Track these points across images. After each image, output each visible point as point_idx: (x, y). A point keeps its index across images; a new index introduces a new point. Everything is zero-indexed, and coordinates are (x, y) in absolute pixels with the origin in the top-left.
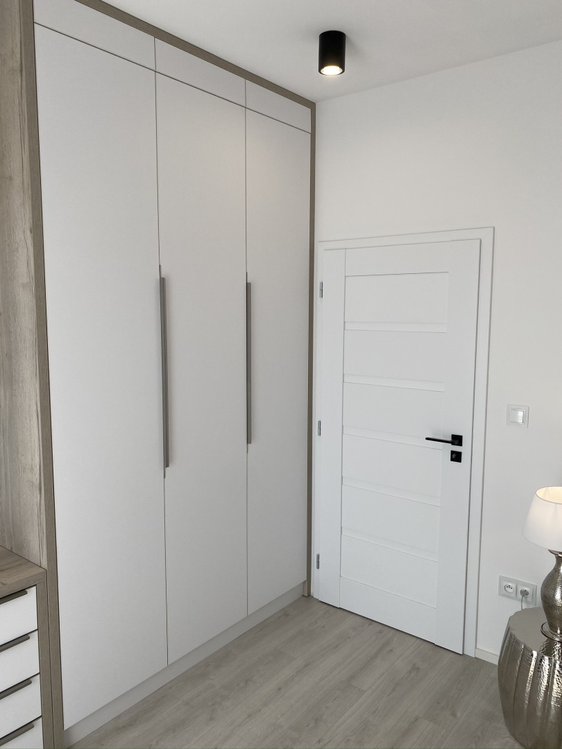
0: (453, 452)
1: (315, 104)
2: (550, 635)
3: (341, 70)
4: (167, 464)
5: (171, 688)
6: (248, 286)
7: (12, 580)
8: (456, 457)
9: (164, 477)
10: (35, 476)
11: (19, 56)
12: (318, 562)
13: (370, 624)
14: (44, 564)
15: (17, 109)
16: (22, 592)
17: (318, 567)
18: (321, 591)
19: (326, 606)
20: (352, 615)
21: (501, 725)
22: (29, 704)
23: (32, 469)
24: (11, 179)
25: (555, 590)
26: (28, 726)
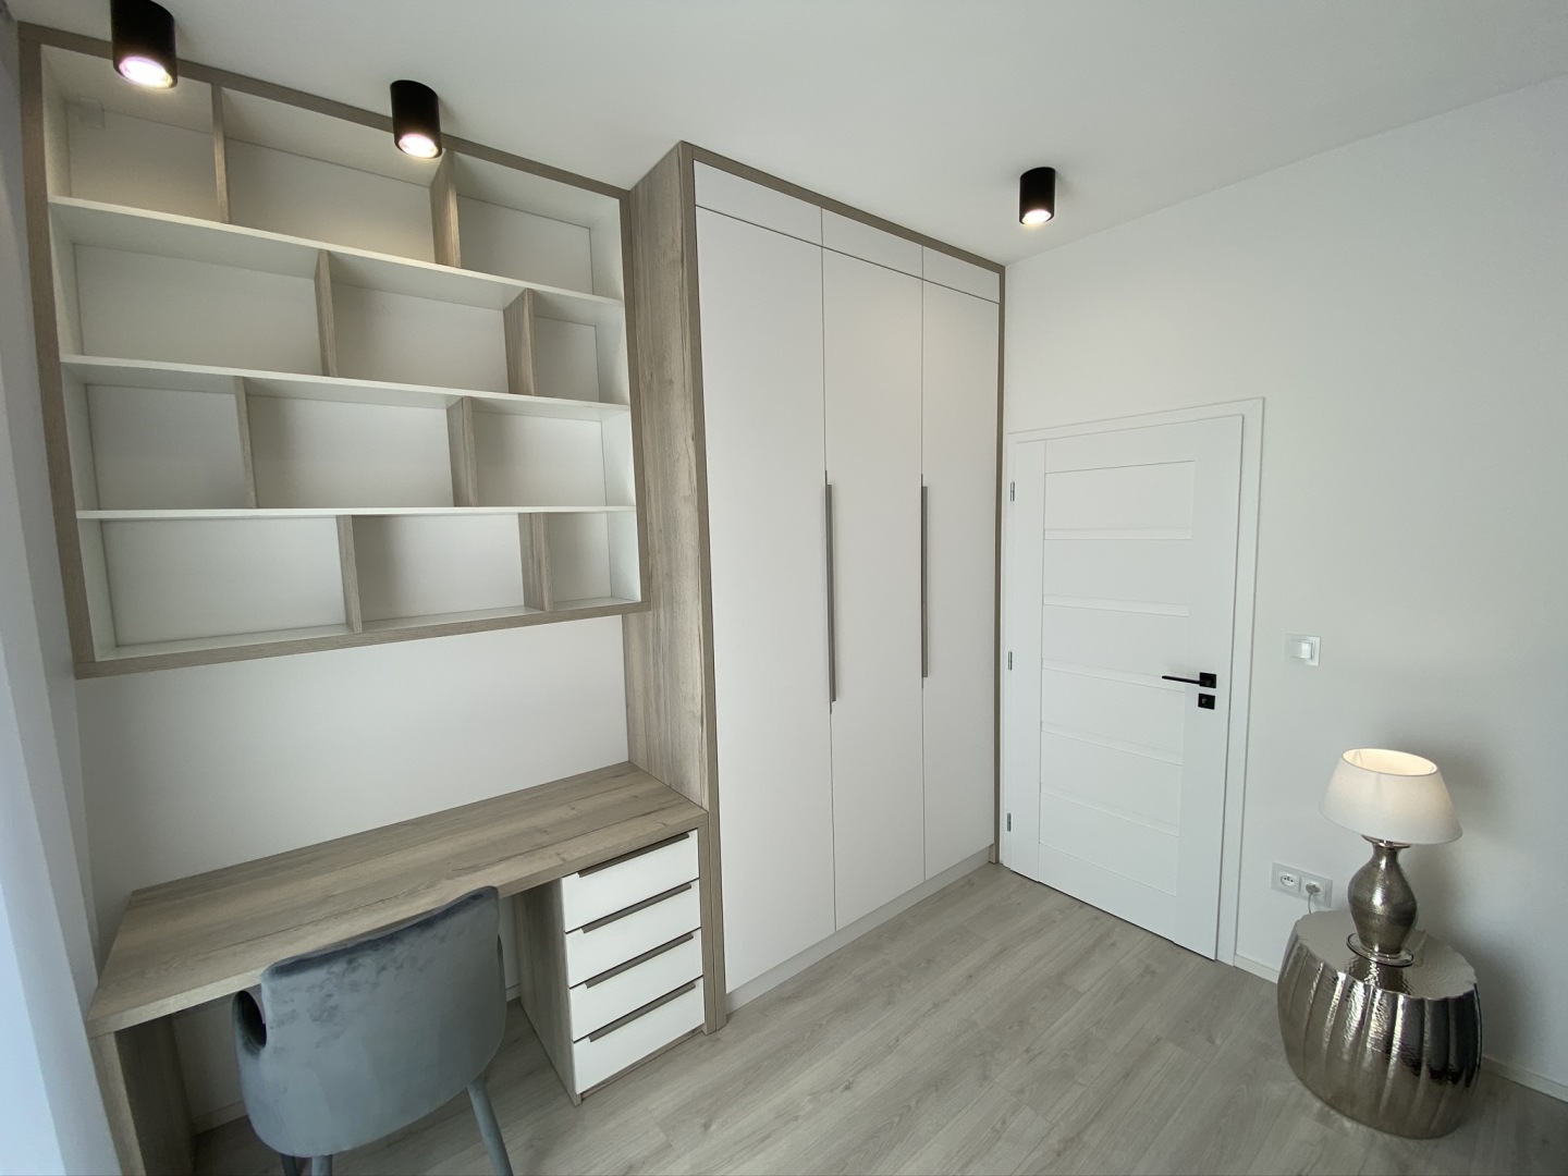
0: (1201, 696)
1: (1004, 267)
2: (1364, 953)
3: (1050, 215)
4: (833, 698)
5: (839, 958)
6: (924, 490)
7: (674, 821)
8: (1207, 702)
9: (831, 713)
10: (696, 705)
11: (679, 244)
12: (1009, 823)
13: (1081, 907)
14: (706, 805)
15: (677, 304)
16: (683, 835)
17: (1009, 829)
18: (1011, 858)
19: (1020, 878)
20: (1057, 893)
21: (1281, 1063)
22: (688, 962)
23: (693, 699)
24: (671, 382)
25: (1372, 892)
26: (688, 987)
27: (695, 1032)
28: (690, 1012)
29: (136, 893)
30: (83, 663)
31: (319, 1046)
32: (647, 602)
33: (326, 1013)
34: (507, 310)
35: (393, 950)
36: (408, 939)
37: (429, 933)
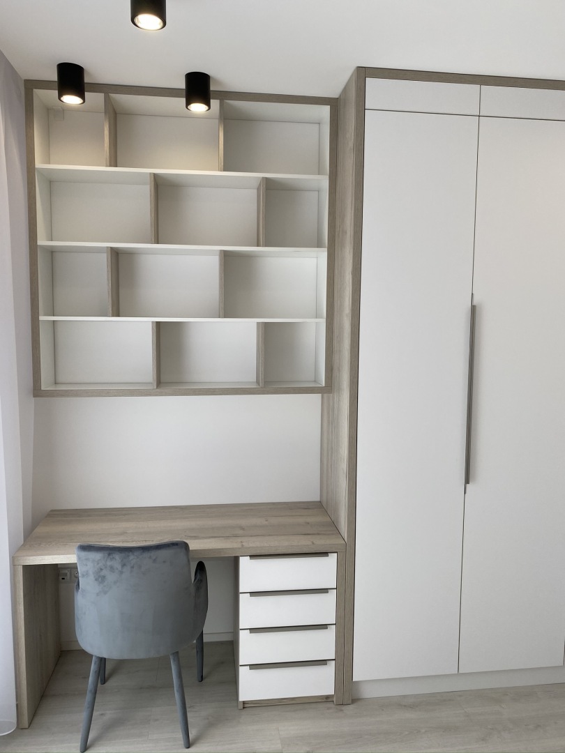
4: (467, 482)
7: (320, 543)
9: (465, 493)
22: (324, 645)
27: (328, 699)
28: (322, 682)
29: (52, 511)
30: (37, 391)
31: (98, 594)
32: (329, 388)
33: (100, 579)
34: (258, 189)
35: (129, 556)
36: (137, 553)
37: (146, 555)
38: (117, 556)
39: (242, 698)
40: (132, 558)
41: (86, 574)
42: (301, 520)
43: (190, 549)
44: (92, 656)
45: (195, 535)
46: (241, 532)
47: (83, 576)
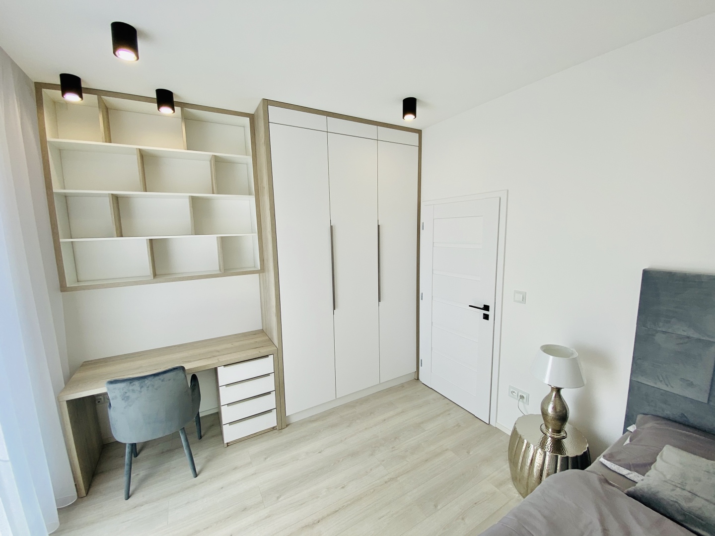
0: (484, 314)
1: (421, 132)
3: (415, 117)
4: (334, 309)
5: (337, 409)
6: (379, 226)
7: (264, 351)
8: (486, 317)
9: (334, 315)
10: (274, 309)
12: (422, 363)
14: (277, 346)
16: (267, 356)
17: (422, 366)
18: (423, 378)
19: (426, 386)
20: (436, 393)
22: (270, 402)
26: (269, 411)
27: (274, 428)
28: (271, 420)
29: (85, 362)
30: (63, 288)
31: (125, 408)
32: (263, 270)
33: (126, 398)
34: (210, 161)
35: (144, 381)
36: (150, 379)
37: (157, 378)
38: (137, 383)
39: (226, 442)
40: (147, 381)
41: (116, 397)
42: (252, 341)
43: (186, 369)
44: (125, 444)
45: (189, 360)
46: (217, 354)
47: (113, 399)
